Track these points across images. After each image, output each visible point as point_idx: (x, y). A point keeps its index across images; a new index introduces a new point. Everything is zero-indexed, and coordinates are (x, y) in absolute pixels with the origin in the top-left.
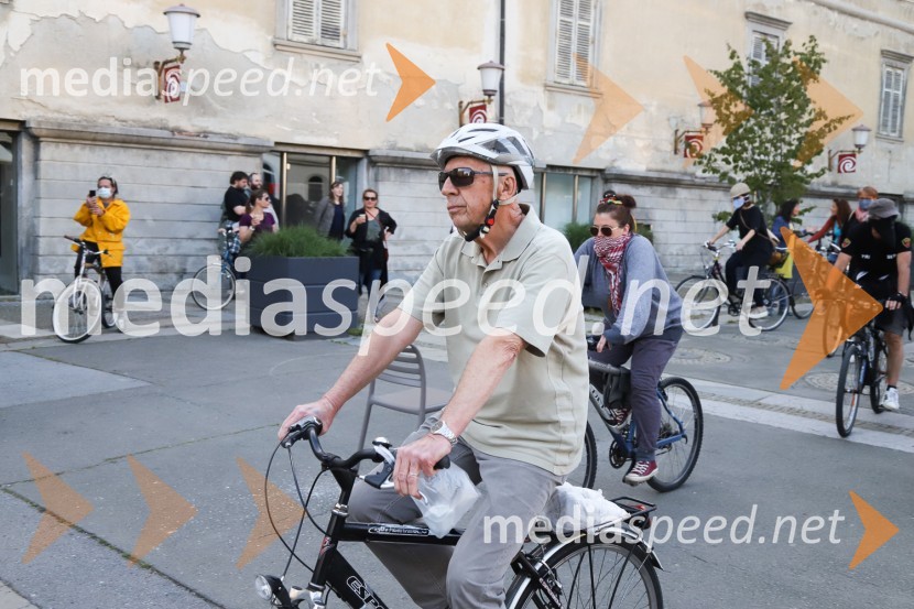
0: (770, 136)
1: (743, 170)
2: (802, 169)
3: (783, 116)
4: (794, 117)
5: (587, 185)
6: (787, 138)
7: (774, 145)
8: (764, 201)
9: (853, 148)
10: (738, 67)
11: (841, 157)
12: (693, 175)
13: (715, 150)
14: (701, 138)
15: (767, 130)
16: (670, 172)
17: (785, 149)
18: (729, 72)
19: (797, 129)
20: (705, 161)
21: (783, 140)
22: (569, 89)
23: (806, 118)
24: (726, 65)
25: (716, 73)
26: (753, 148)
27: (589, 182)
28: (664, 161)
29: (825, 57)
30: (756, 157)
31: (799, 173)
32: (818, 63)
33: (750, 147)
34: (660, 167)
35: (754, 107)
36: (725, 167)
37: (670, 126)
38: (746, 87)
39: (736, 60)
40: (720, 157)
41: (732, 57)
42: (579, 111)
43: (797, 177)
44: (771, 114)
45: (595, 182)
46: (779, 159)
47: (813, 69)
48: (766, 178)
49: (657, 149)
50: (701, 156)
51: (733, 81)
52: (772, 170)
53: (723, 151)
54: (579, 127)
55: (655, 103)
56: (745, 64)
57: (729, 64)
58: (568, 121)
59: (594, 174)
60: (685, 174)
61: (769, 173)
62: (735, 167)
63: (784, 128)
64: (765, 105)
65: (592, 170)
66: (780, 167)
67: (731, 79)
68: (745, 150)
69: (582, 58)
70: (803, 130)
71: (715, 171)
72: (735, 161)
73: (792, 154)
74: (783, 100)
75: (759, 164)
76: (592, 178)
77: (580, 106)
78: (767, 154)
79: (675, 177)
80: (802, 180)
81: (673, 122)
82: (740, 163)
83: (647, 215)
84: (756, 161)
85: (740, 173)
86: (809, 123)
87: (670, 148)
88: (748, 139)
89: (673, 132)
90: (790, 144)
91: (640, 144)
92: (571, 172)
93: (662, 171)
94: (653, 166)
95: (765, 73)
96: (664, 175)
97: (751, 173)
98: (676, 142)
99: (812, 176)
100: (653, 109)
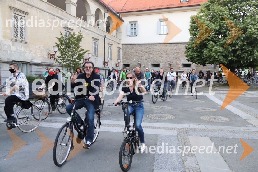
0: (71, 54)
1: (65, 62)
2: (79, 62)
3: (74, 49)
4: (76, 50)
5: (25, 66)
6: (75, 55)
7: (72, 56)
8: (71, 69)
9: (88, 58)
10: (62, 37)
11: (86, 60)
12: (53, 63)
13: (58, 57)
14: (54, 55)
15: (70, 52)
16: (47, 63)
17: (75, 57)
18: (60, 38)
19: (77, 52)
20: (56, 60)
21: (74, 55)
22: (18, 41)
23: (79, 50)
24: (60, 36)
25: (57, 38)
26: (67, 57)
27: (25, 65)
28: (45, 60)
29: (83, 36)
30: (68, 59)
31: (78, 63)
32: (81, 38)
33: (66, 56)
34: (44, 61)
35: (67, 47)
36: (61, 61)
37: (46, 51)
38: (65, 42)
39: (62, 35)
40: (59, 59)
41: (61, 35)
42: (21, 47)
43: (78, 64)
44: (71, 49)
45: (27, 65)
46: (73, 59)
47: (80, 39)
48: (71, 64)
49: (43, 57)
50: (55, 58)
51: (62, 40)
52: (72, 62)
53: (60, 57)
54: (22, 51)
55: (42, 46)
56: (64, 36)
57: (61, 36)
58: (18, 49)
59: (27, 63)
60: (51, 63)
61: (71, 63)
62: (63, 61)
63: (74, 52)
64: (69, 47)
65: (26, 62)
66: (74, 61)
67: (61, 40)
68: (65, 57)
69: (22, 33)
70: (79, 53)
71: (58, 62)
72: (63, 60)
73: (77, 58)
74: (73, 46)
75: (69, 60)
76: (26, 64)
77: (21, 45)
78: (71, 58)
79: (48, 64)
80: (79, 64)
81: (47, 50)
82: (64, 60)
83: (42, 73)
84: (68, 60)
85: (64, 63)
86: (80, 51)
87: (47, 57)
88: (66, 54)
89: (47, 53)
90: (76, 56)
91: (39, 56)
92: (20, 63)
93: (45, 62)
94: (43, 61)
95: (69, 39)
96: (45, 63)
97: (67, 63)
98: (48, 55)
99: (81, 63)
100: (42, 47)
